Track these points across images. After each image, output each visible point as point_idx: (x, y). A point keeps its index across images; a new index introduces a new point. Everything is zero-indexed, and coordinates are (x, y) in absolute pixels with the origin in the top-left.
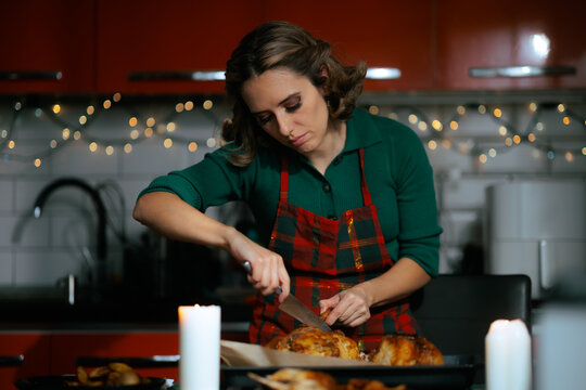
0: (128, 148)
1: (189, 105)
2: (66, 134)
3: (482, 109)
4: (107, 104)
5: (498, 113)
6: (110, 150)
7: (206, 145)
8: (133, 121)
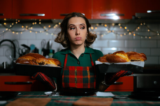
0: (21, 33)
1: (36, 23)
2: (7, 29)
3: (102, 25)
4: (17, 23)
5: (106, 25)
6: (17, 33)
7: (39, 32)
8: (23, 27)
